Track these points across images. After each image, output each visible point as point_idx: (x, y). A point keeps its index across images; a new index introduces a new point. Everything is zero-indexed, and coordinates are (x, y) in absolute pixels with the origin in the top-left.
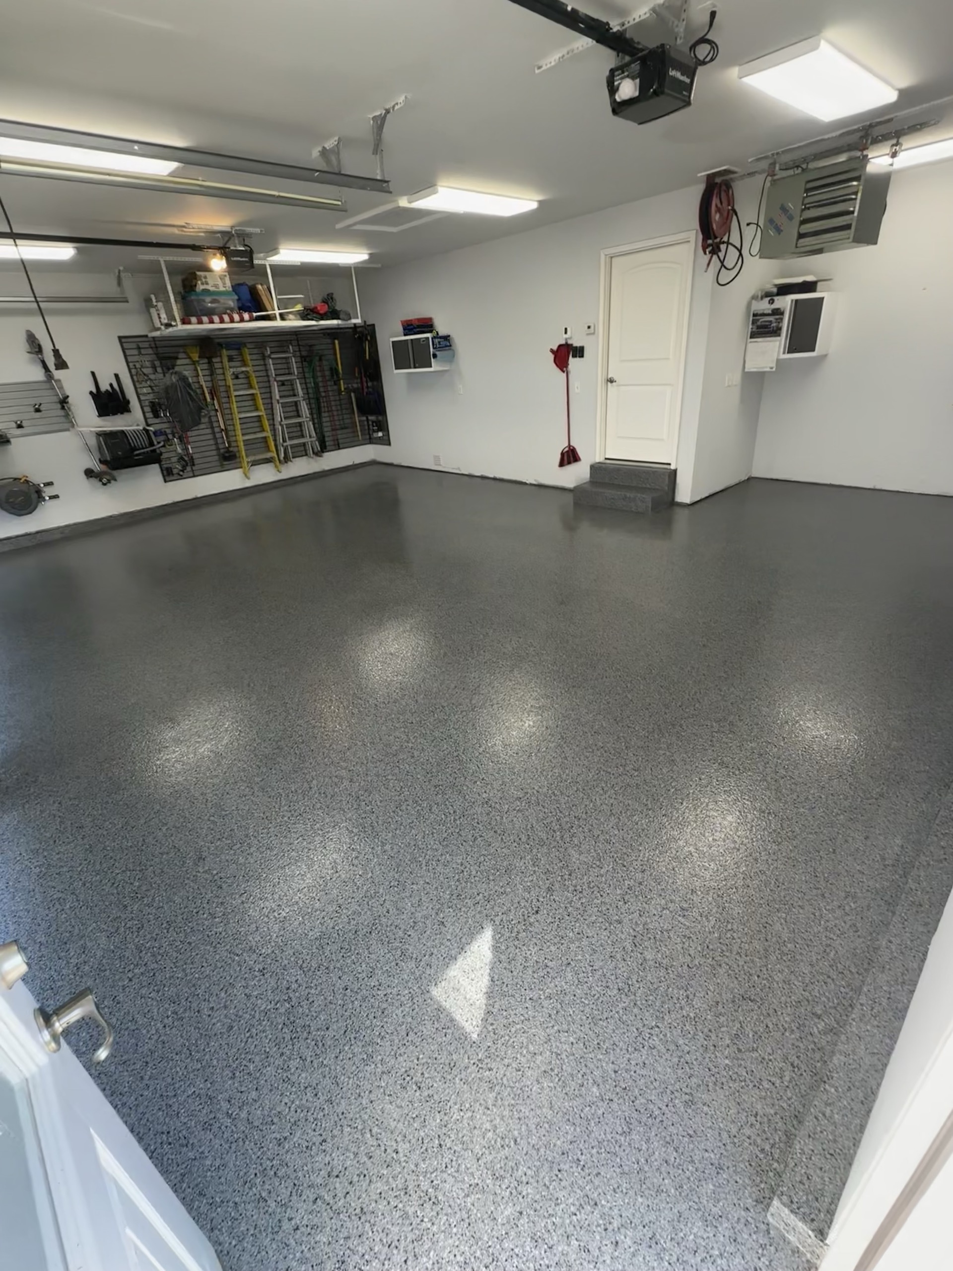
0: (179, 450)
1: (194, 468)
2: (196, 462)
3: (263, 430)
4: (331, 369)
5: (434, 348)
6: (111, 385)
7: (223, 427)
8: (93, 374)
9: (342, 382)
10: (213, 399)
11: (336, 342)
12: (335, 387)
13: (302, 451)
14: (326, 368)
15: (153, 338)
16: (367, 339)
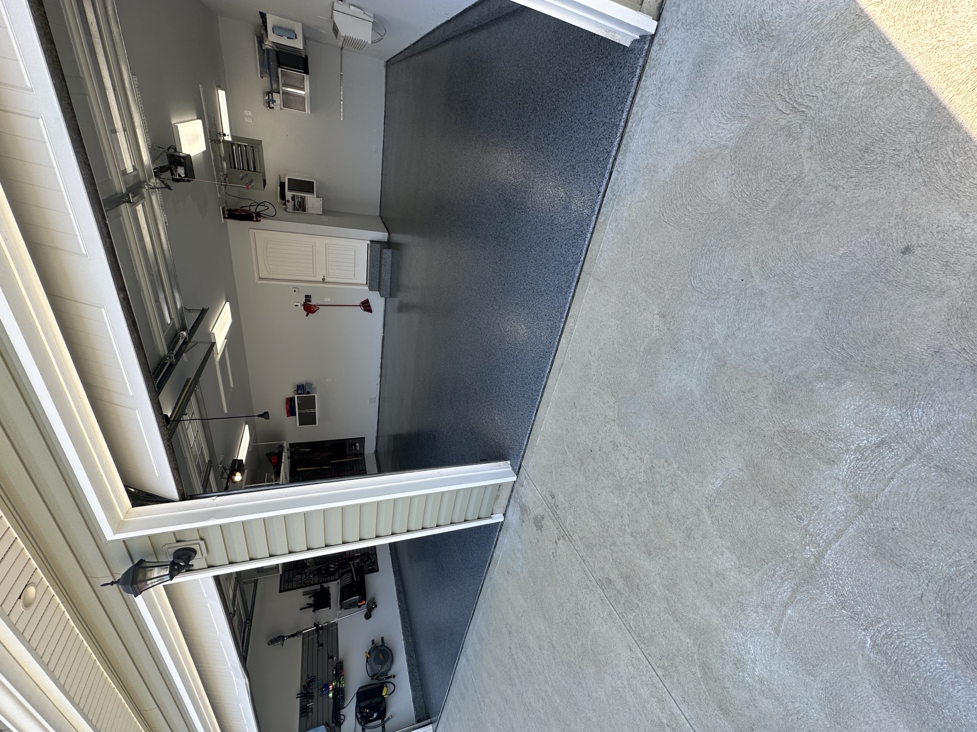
1: (370, 553)
5: (303, 394)
6: (310, 598)
8: (301, 609)
9: (323, 468)
12: (327, 472)
15: (283, 572)
16: (298, 449)
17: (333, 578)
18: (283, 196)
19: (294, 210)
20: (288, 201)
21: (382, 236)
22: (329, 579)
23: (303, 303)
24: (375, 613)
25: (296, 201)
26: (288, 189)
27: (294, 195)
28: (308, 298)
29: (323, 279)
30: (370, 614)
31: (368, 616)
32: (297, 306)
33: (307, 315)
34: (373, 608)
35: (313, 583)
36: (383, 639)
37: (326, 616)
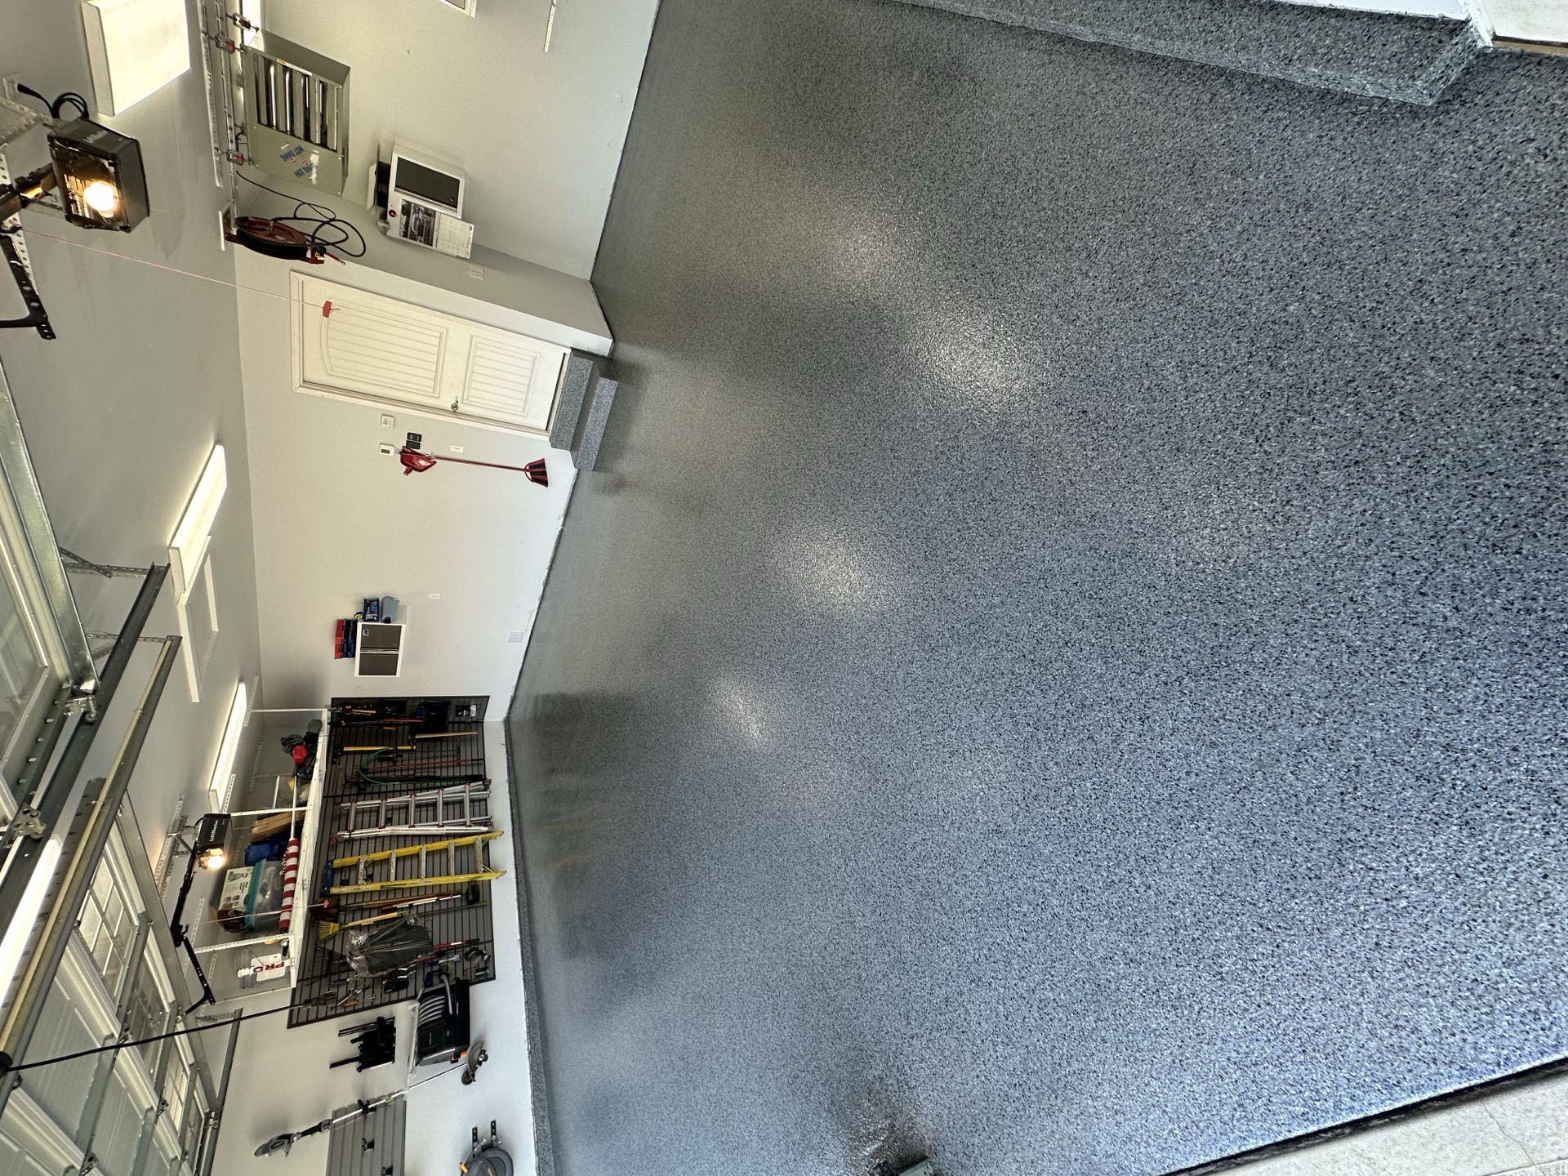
0: (456, 958)
1: (482, 940)
2: (474, 937)
3: (446, 850)
4: (381, 760)
5: (377, 621)
6: (353, 1041)
7: (434, 900)
8: (333, 1065)
9: (399, 748)
10: (395, 910)
11: (346, 749)
12: (406, 756)
13: (480, 804)
14: (378, 765)
15: (298, 981)
16: (350, 710)
17: (403, 994)
18: (382, 198)
19: (405, 235)
20: (393, 213)
21: (600, 343)
22: (394, 996)
23: (401, 448)
24: (480, 1072)
25: (413, 217)
26: (397, 186)
27: (409, 203)
28: (414, 440)
29: (455, 407)
30: (473, 1076)
31: (468, 1078)
32: (388, 452)
33: (407, 472)
34: (480, 1063)
35: (360, 1006)
36: (493, 1125)
37: (384, 1078)
